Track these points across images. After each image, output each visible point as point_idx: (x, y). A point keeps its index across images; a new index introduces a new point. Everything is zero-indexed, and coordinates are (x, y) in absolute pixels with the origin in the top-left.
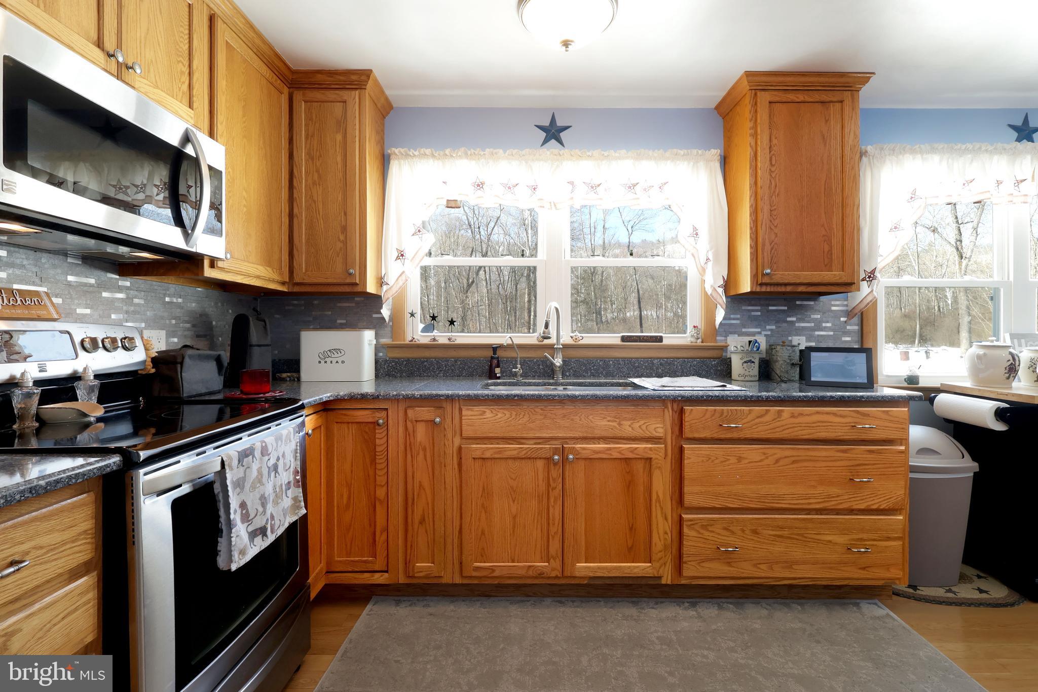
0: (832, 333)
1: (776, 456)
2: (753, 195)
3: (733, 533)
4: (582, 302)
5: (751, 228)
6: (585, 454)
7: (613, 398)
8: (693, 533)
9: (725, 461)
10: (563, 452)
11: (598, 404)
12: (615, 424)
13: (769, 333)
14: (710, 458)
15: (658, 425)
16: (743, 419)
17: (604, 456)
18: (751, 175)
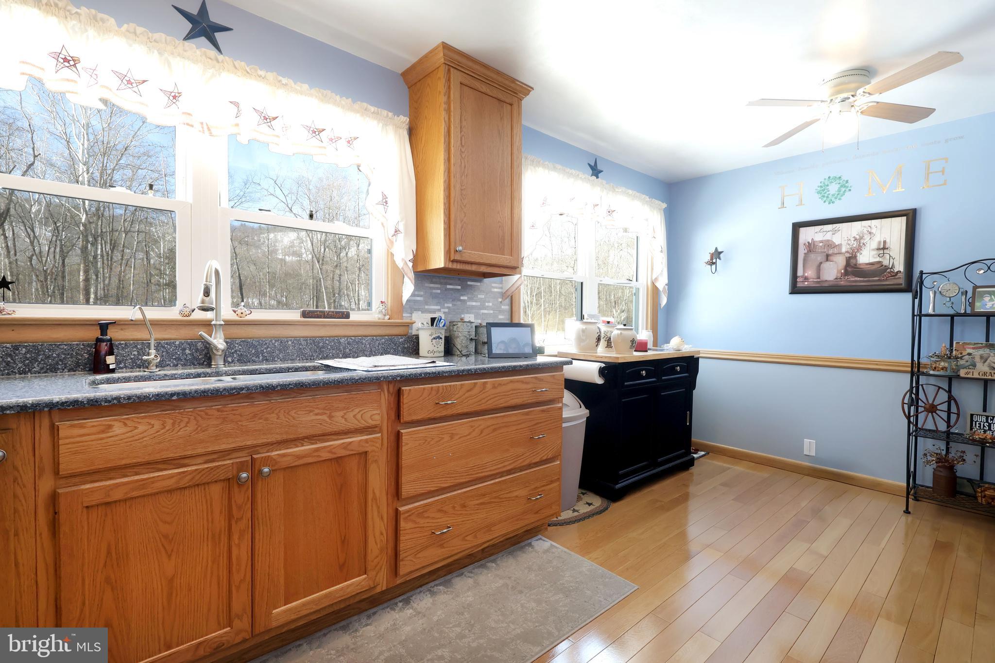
0: (492, 312)
1: (482, 427)
2: (447, 171)
3: (445, 512)
4: (166, 285)
5: (445, 204)
6: (285, 462)
7: (323, 385)
8: (410, 525)
9: (439, 441)
10: (253, 466)
11: (302, 394)
12: (325, 417)
13: (447, 310)
14: (426, 440)
15: (375, 412)
16: (455, 395)
17: (310, 460)
18: (445, 151)
